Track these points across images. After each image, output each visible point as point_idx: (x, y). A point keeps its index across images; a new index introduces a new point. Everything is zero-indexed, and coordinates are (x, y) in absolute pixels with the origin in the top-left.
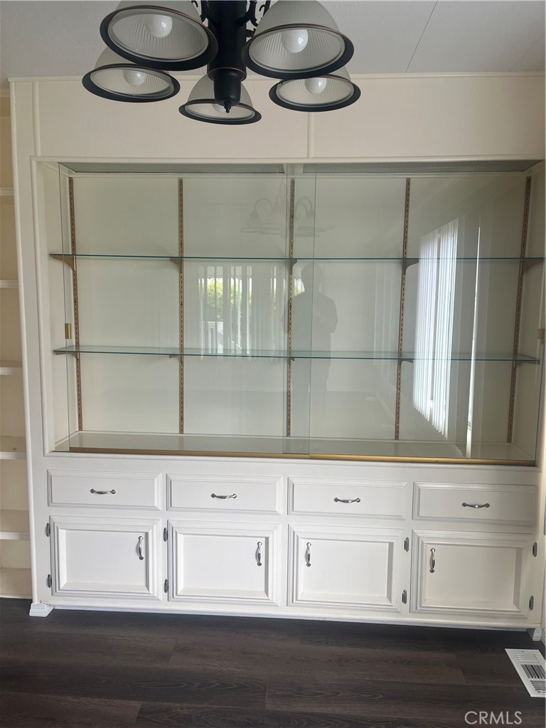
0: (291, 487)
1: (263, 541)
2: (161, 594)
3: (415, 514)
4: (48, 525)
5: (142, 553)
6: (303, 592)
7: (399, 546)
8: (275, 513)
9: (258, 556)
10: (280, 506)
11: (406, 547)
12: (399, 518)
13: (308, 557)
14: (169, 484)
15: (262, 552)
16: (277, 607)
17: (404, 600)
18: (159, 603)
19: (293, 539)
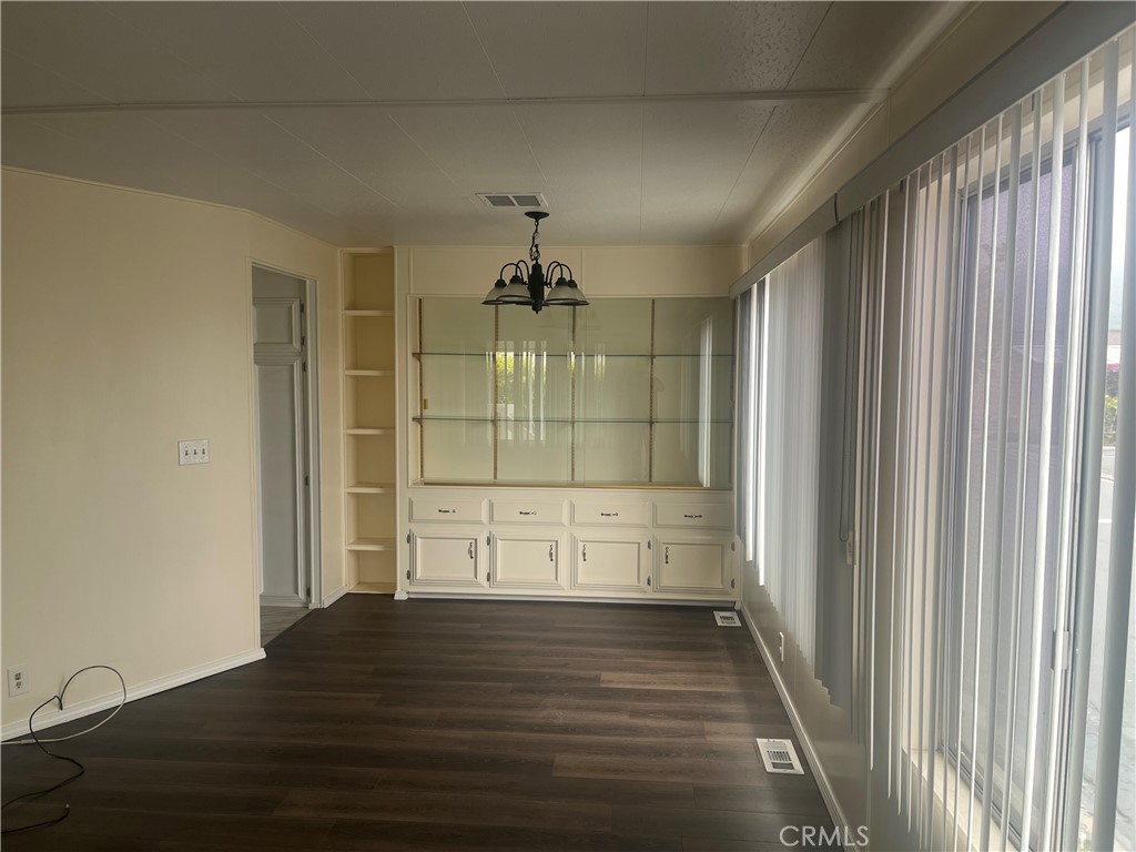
0: (572, 507)
1: (554, 544)
2: (486, 583)
3: (655, 524)
4: (409, 536)
5: (473, 554)
6: (581, 579)
7: (644, 546)
8: (562, 524)
9: (551, 554)
10: (565, 519)
11: (649, 547)
12: (644, 527)
13: (584, 554)
14: (491, 506)
15: (554, 552)
16: (565, 590)
17: (649, 583)
18: (484, 590)
19: (574, 541)
